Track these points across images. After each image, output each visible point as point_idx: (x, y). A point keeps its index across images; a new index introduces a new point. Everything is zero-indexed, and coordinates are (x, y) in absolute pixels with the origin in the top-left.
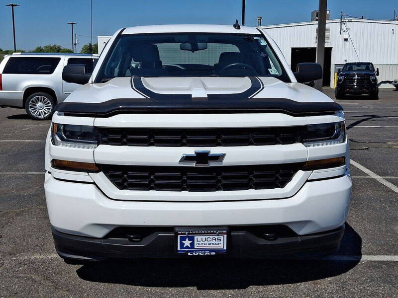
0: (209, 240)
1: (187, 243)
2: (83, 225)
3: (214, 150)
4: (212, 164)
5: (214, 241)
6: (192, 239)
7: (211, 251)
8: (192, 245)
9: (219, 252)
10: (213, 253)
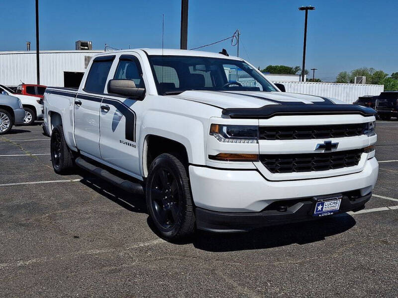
0: (332, 204)
1: (320, 208)
2: (249, 203)
3: (334, 140)
4: (333, 150)
5: (334, 205)
6: (323, 204)
7: (330, 212)
8: (322, 208)
9: (335, 212)
10: (332, 213)
